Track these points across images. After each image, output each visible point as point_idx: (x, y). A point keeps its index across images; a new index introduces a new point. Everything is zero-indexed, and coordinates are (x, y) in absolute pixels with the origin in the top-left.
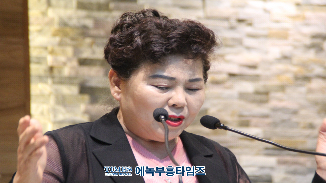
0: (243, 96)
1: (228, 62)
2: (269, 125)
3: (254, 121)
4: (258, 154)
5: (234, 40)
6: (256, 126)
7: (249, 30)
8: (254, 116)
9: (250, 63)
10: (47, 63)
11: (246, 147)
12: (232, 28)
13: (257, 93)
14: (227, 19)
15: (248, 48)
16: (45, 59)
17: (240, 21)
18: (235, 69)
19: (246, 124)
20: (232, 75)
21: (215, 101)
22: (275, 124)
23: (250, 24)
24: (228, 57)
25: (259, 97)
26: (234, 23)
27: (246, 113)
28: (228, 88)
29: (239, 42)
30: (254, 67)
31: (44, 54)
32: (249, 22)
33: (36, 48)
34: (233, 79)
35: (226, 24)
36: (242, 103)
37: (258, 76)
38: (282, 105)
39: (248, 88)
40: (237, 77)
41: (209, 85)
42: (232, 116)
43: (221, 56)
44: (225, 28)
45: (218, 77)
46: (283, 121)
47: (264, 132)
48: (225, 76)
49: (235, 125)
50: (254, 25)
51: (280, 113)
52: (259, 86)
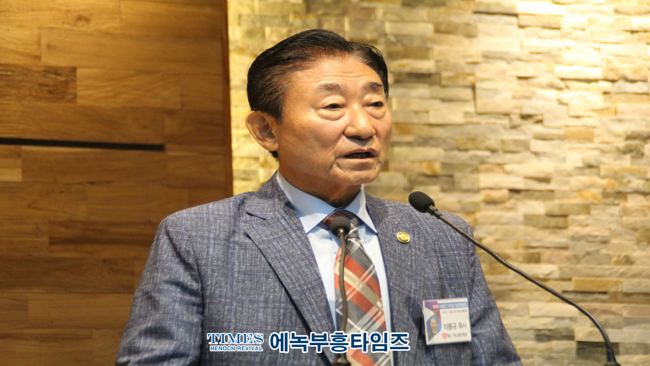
0: (529, 220)
1: (508, 173)
2: (568, 259)
3: (547, 254)
4: (552, 300)
5: (516, 142)
6: (550, 262)
7: (538, 128)
8: (548, 248)
9: (542, 175)
10: (258, 179)
11: (537, 290)
12: (514, 127)
13: (551, 215)
14: (507, 115)
15: (536, 154)
16: (255, 173)
17: (525, 117)
18: (519, 184)
19: (535, 259)
20: (514, 191)
21: (492, 228)
22: (577, 259)
23: (540, 122)
24: (508, 168)
25: (553, 222)
26: (516, 119)
27: (534, 244)
28: (510, 209)
29: (526, 146)
30: (546, 180)
31: (255, 166)
32: (539, 118)
33: (242, 158)
34: (516, 196)
35: (506, 122)
36: (530, 229)
37: (552, 191)
38: (587, 230)
39: (538, 208)
40: (523, 194)
41: (482, 205)
42: (516, 248)
43: (499, 165)
44: (504, 127)
45: (495, 194)
46: (588, 253)
47: (561, 269)
48: (505, 192)
49: (520, 259)
50: (546, 123)
51: (583, 243)
52: (553, 205)
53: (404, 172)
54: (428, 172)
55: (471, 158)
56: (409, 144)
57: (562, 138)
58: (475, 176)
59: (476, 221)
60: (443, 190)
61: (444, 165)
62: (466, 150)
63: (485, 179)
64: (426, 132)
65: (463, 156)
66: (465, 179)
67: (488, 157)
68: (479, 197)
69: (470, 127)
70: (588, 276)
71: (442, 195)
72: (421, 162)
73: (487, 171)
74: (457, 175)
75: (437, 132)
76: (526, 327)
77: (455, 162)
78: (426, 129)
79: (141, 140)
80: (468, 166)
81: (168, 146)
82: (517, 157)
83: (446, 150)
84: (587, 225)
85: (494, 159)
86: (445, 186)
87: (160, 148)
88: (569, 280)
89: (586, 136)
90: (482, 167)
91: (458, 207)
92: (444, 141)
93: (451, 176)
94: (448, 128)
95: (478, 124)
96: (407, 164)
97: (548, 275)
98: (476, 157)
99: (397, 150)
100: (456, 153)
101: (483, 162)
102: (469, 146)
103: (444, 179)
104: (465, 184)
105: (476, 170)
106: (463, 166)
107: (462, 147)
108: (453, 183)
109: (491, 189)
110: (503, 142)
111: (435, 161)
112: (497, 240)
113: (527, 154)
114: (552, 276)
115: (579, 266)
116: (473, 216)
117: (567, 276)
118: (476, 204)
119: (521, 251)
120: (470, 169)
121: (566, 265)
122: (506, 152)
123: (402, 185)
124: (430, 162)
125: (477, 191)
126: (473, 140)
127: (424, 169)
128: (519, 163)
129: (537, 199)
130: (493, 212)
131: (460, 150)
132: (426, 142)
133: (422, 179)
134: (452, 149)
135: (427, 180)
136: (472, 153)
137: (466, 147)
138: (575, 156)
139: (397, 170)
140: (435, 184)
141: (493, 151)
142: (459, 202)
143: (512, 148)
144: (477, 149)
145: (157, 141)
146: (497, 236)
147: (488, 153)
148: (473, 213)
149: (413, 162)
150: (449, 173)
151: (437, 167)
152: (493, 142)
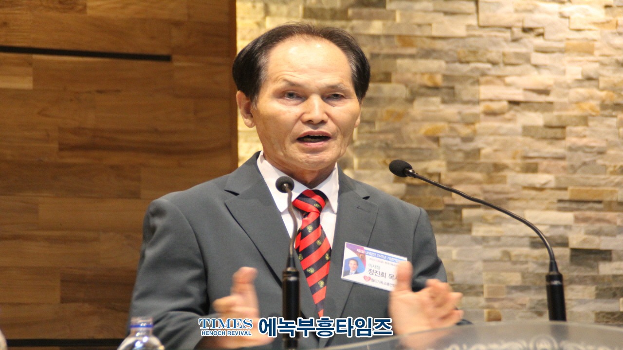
0: (528, 131)
1: (508, 85)
2: (564, 169)
3: (544, 164)
4: (547, 209)
5: (517, 55)
6: (547, 171)
7: (539, 41)
8: (545, 158)
9: (541, 87)
11: (533, 199)
12: (515, 40)
13: (549, 127)
14: (509, 28)
15: (536, 66)
17: (526, 30)
18: (519, 96)
19: (532, 169)
20: (514, 103)
21: (491, 138)
22: (573, 169)
23: (541, 35)
24: (508, 80)
25: (551, 133)
26: (518, 33)
27: (532, 154)
28: (509, 120)
30: (545, 92)
32: (541, 31)
34: (516, 107)
35: (507, 35)
36: (528, 140)
37: (551, 103)
38: (584, 141)
39: (537, 119)
40: (522, 105)
41: (482, 116)
42: (514, 158)
43: (499, 77)
44: (506, 40)
45: (495, 106)
46: (585, 164)
47: (557, 179)
48: (505, 104)
49: (518, 169)
50: (546, 36)
51: (580, 153)
52: (552, 117)
53: (406, 84)
54: (429, 84)
55: (472, 70)
56: (412, 56)
57: (562, 51)
58: (476, 87)
59: (475, 132)
60: (444, 102)
61: (446, 77)
62: (468, 62)
63: (485, 91)
64: (428, 44)
65: (465, 69)
66: (465, 91)
67: (489, 69)
68: (479, 109)
69: (472, 40)
70: (584, 185)
71: (442, 107)
72: (423, 74)
73: (488, 83)
74: (458, 87)
75: (439, 45)
76: (522, 234)
77: (456, 74)
78: (428, 41)
79: (148, 50)
80: (469, 77)
81: (174, 57)
82: (518, 69)
83: (447, 62)
84: (585, 136)
85: (494, 71)
86: (446, 98)
87: (167, 58)
88: (565, 189)
89: (587, 49)
90: (483, 79)
91: (458, 118)
92: (446, 53)
93: (452, 88)
94: (451, 41)
95: (480, 36)
96: (409, 76)
97: (545, 184)
98: (477, 69)
99: (399, 62)
100: (458, 65)
101: (484, 74)
102: (470, 58)
103: (444, 90)
104: (466, 96)
105: (477, 82)
106: (464, 78)
107: (463, 60)
108: (454, 94)
109: (491, 100)
110: (504, 55)
111: (436, 73)
112: (496, 151)
113: (528, 66)
114: (548, 186)
115: (576, 176)
116: (472, 127)
117: (563, 186)
118: (476, 116)
119: (519, 161)
120: (471, 81)
121: (562, 175)
122: (506, 64)
123: (404, 96)
124: (432, 74)
125: (478, 102)
126: (474, 53)
127: (426, 81)
128: (519, 75)
129: (536, 110)
130: (492, 123)
131: (461, 62)
132: (428, 54)
133: (423, 90)
134: (454, 62)
135: (429, 92)
136: (473, 65)
137: (469, 59)
138: (574, 69)
139: (399, 82)
140: (436, 95)
141: (494, 63)
142: (460, 113)
143: (513, 61)
144: (479, 61)
145: (164, 52)
146: (496, 147)
147: (489, 66)
148: (473, 124)
149: (415, 74)
150: (450, 84)
151: (439, 79)
152: (494, 55)
